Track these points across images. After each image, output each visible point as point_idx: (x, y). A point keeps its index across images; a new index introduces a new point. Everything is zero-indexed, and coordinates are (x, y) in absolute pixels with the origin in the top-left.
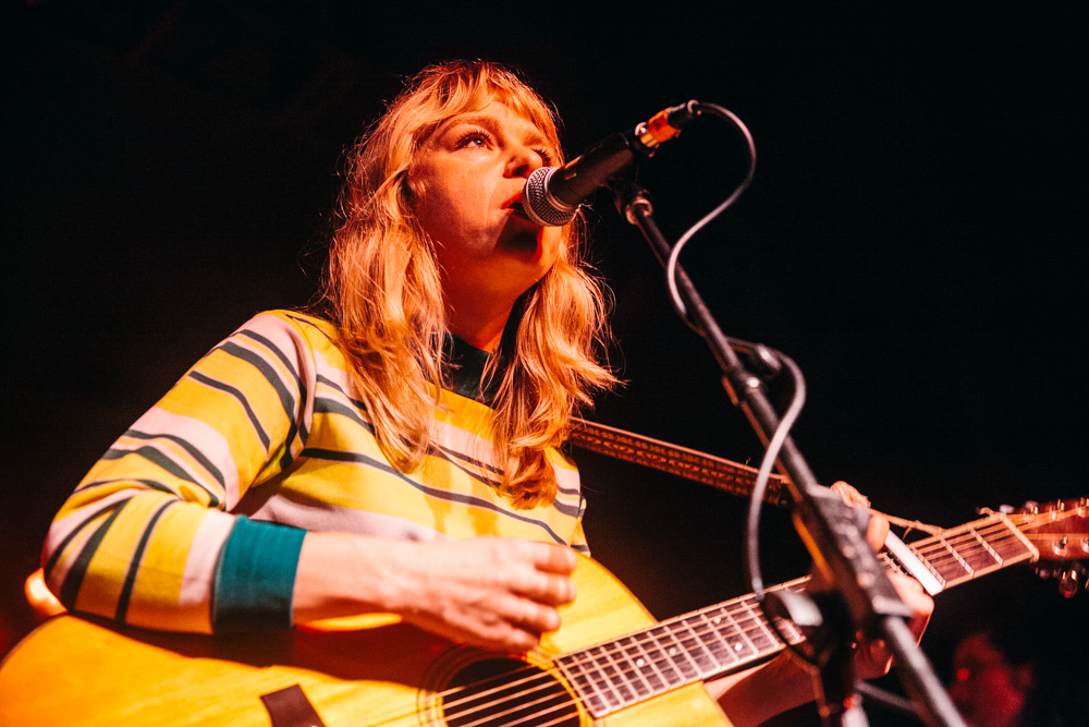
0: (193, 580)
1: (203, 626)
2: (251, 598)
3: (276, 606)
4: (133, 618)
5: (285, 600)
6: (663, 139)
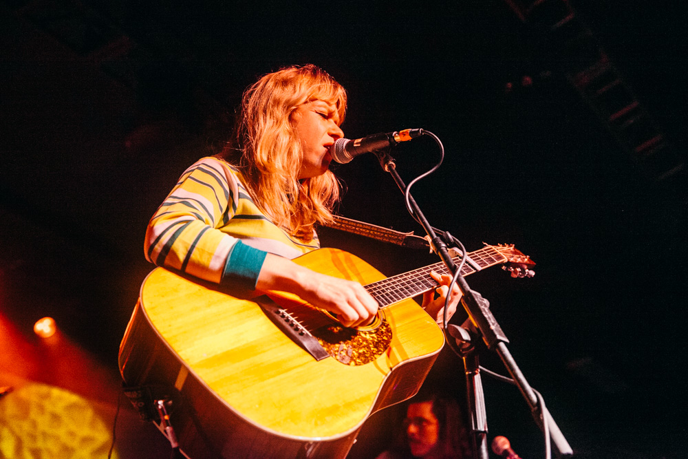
0: (218, 257)
1: (217, 279)
2: (241, 271)
3: (251, 276)
4: (189, 270)
5: (256, 275)
6: (404, 140)
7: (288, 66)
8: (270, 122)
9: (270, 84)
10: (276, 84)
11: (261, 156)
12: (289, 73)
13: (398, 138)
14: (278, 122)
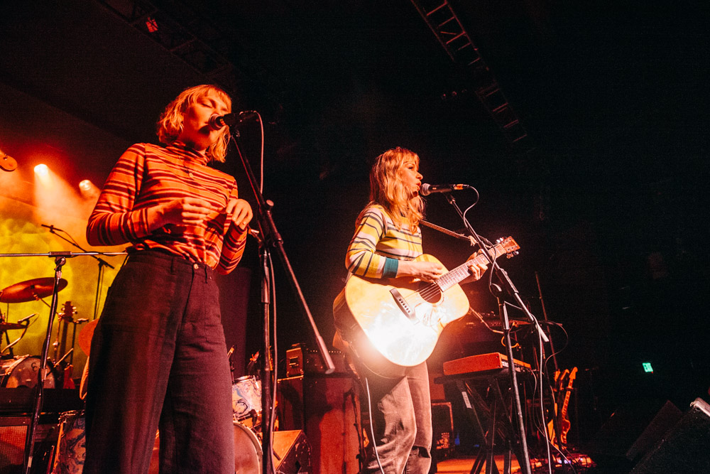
6: (459, 189)
7: (387, 149)
8: (389, 180)
9: (383, 161)
10: (386, 160)
11: (390, 196)
12: (390, 153)
13: (456, 188)
14: (394, 178)
